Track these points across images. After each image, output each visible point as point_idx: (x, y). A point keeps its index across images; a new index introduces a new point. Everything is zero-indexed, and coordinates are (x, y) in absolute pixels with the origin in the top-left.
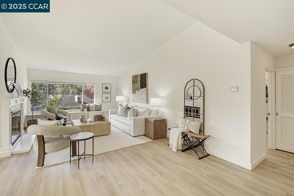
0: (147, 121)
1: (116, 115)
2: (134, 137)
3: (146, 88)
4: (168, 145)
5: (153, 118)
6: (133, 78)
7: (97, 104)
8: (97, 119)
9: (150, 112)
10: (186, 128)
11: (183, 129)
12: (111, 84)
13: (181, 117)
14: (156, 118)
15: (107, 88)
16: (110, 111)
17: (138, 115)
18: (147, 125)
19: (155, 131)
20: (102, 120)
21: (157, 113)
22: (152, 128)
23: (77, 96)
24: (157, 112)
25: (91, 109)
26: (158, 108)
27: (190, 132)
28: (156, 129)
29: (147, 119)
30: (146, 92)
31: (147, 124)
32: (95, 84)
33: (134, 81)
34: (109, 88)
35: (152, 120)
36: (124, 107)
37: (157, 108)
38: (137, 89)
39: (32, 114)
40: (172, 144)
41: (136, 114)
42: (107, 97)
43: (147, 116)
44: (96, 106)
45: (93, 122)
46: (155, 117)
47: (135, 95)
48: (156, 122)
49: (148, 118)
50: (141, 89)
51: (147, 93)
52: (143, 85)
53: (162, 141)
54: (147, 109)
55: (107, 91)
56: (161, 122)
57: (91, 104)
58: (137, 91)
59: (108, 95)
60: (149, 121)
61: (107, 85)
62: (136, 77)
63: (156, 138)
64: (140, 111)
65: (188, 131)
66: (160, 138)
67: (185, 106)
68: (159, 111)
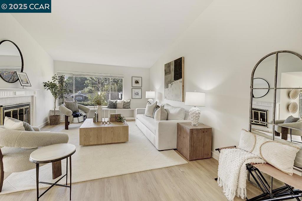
0: (179, 128)
1: (142, 115)
2: (159, 151)
3: (181, 80)
4: (216, 179)
5: (189, 124)
6: (166, 68)
7: (125, 101)
8: (114, 119)
9: (186, 115)
10: (256, 153)
11: (250, 155)
12: (142, 78)
13: (243, 129)
14: (195, 125)
15: (137, 82)
16: (136, 109)
17: (169, 117)
18: (180, 135)
19: (191, 146)
20: (120, 121)
21: (196, 117)
22: (187, 141)
23: (120, 93)
24: (197, 115)
25: (118, 106)
26: (198, 109)
27: (267, 163)
28: (194, 144)
29: (180, 126)
30: (181, 84)
31: (179, 133)
32: (123, 77)
33: (166, 72)
34: (140, 82)
35: (188, 128)
36: (152, 105)
37: (196, 109)
38: (171, 82)
39: (55, 109)
40: (223, 180)
41: (166, 116)
42: (137, 93)
43: (181, 121)
44: (124, 102)
45: (108, 123)
46: (193, 123)
47: (168, 90)
48: (195, 132)
49: (181, 124)
50: (175, 81)
51: (183, 86)
52: (178, 76)
53: (203, 167)
54: (182, 109)
55: (137, 85)
56: (203, 132)
57: (118, 101)
58: (170, 85)
59: (139, 91)
60: (183, 128)
61: (137, 79)
62: (169, 66)
63: (195, 159)
64: (172, 111)
65: (263, 161)
66: (202, 159)
67: (252, 109)
68: (199, 113)
